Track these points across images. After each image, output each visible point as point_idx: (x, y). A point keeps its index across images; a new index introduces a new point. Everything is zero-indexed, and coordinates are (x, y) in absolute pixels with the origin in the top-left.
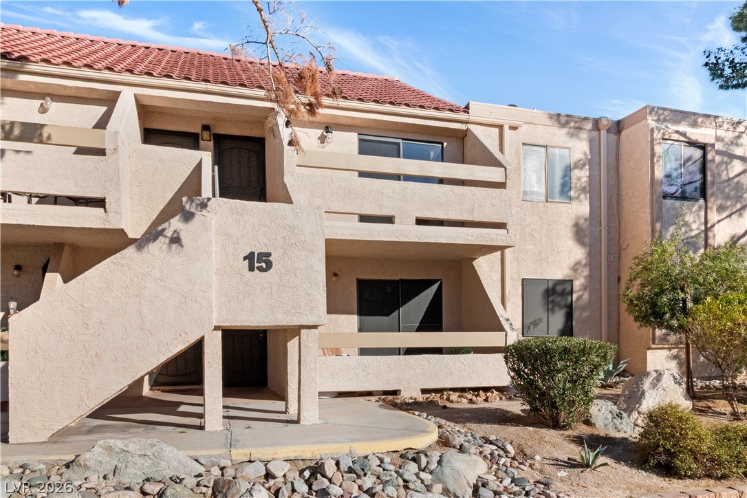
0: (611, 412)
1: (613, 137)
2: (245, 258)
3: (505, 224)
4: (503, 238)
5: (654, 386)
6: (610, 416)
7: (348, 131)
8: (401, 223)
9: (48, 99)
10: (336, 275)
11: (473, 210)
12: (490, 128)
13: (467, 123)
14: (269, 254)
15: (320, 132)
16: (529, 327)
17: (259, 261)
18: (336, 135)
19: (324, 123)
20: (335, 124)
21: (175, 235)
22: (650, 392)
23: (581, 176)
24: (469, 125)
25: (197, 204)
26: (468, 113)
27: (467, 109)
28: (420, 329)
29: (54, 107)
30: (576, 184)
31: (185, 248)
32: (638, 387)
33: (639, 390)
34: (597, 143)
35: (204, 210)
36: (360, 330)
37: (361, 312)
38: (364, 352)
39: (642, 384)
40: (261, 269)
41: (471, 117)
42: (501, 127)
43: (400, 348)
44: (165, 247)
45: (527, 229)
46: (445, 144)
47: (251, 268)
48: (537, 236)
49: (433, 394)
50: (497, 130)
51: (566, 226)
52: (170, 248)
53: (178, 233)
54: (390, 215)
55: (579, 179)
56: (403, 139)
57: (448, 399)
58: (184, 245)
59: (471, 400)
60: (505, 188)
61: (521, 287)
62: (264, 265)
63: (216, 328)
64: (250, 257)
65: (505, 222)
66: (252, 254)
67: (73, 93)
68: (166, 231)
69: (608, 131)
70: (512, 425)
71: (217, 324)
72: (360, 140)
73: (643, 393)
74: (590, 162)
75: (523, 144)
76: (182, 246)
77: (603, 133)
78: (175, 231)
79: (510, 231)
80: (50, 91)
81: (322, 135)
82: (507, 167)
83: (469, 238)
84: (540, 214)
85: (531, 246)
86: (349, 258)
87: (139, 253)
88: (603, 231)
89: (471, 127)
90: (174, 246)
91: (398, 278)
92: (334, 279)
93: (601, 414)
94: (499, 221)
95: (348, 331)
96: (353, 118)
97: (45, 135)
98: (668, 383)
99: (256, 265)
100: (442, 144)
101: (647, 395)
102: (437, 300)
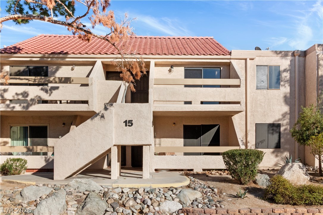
0: (266, 179)
1: (302, 59)
2: (124, 122)
3: (240, 102)
4: (238, 108)
5: (289, 169)
6: (265, 181)
7: (180, 67)
8: (194, 104)
9: (74, 66)
10: (174, 124)
11: (225, 97)
12: (241, 60)
13: (230, 59)
14: (132, 121)
15: (169, 68)
16: (259, 143)
17: (129, 123)
18: (175, 69)
19: (170, 65)
20: (175, 64)
21: (102, 115)
22: (287, 172)
23: (286, 75)
24: (231, 60)
25: (110, 105)
26: (231, 55)
27: (230, 54)
28: (210, 145)
29: (76, 68)
30: (284, 79)
31: (105, 119)
32: (283, 170)
33: (283, 171)
34: (294, 62)
35: (112, 106)
36: (184, 145)
37: (185, 137)
38: (185, 154)
39: (285, 169)
40: (129, 126)
41: (231, 57)
42: (246, 59)
43: (201, 153)
44: (99, 118)
45: (258, 102)
46: (222, 68)
47: (126, 125)
48: (263, 104)
49: (206, 171)
50: (244, 61)
51: (278, 100)
52: (101, 119)
53: (103, 114)
54: (190, 101)
55: (286, 77)
56: (203, 68)
57: (211, 173)
58: (105, 118)
59: (221, 174)
60: (240, 87)
61: (255, 127)
62: (130, 124)
63: (114, 145)
64: (126, 122)
65: (240, 101)
66: (126, 121)
67: (82, 63)
68: (100, 114)
69: (299, 56)
70: (224, 183)
71: (115, 144)
72: (185, 70)
73: (284, 173)
74: (290, 70)
75: (257, 66)
76: (104, 118)
77: (297, 57)
78: (102, 114)
79: (242, 105)
80: (75, 63)
81: (170, 69)
82: (241, 78)
83: (224, 108)
84: (265, 95)
85: (260, 109)
86: (180, 117)
87: (92, 121)
88: (296, 101)
89: (232, 61)
90: (102, 118)
91: (200, 124)
92: (174, 125)
93: (261, 180)
94: (237, 101)
95: (179, 146)
96: (181, 62)
97: (71, 80)
98: (296, 168)
99: (128, 124)
100: (220, 68)
101: (285, 173)
102: (217, 133)
